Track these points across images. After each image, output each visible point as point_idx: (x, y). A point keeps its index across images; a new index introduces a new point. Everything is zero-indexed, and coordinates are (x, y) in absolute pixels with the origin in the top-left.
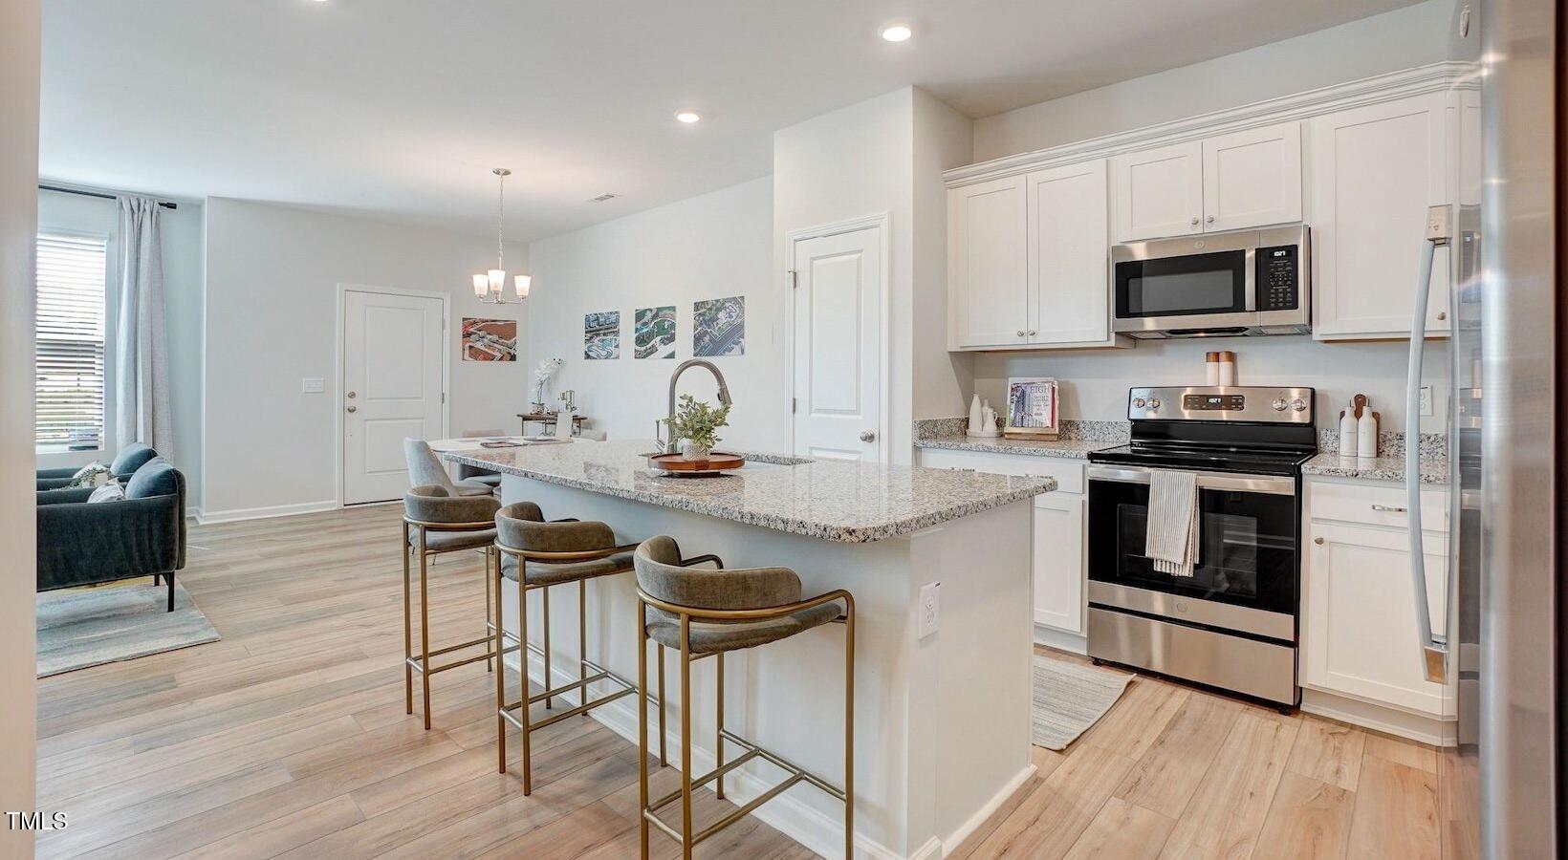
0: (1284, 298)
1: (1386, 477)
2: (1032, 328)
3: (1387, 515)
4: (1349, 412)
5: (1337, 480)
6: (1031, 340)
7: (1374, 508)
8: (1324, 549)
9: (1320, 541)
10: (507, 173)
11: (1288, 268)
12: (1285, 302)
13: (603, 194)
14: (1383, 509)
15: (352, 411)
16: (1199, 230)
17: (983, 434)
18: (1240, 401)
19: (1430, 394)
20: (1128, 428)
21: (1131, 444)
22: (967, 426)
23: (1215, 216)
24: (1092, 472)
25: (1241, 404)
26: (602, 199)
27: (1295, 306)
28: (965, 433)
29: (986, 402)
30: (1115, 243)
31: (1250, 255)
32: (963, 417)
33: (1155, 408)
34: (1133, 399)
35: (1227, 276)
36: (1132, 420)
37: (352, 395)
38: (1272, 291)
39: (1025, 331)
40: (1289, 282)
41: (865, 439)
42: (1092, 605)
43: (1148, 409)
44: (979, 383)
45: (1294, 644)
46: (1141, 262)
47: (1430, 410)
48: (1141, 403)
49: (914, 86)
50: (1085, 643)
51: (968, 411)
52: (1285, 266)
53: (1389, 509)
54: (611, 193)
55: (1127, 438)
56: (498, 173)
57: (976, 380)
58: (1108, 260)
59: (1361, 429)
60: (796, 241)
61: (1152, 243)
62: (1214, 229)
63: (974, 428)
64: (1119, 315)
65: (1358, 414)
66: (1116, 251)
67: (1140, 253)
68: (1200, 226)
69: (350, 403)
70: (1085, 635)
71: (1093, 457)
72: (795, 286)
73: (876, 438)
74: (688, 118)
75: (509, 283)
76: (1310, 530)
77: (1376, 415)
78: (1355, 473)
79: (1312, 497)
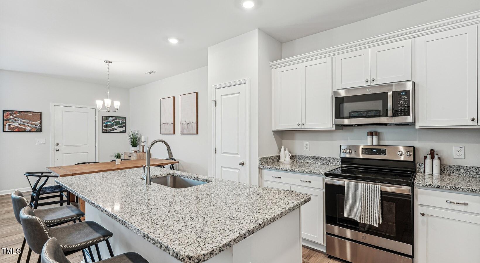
0: (404, 112)
1: (452, 189)
2: (303, 122)
3: (452, 205)
4: (429, 156)
5: (430, 189)
6: (303, 127)
7: (446, 202)
8: (425, 218)
9: (423, 214)
10: (110, 62)
11: (405, 100)
12: (404, 113)
13: (150, 71)
14: (451, 202)
15: (57, 151)
16: (368, 84)
17: (285, 162)
18: (384, 151)
19: (463, 150)
20: (340, 160)
21: (341, 167)
22: (279, 159)
23: (375, 78)
24: (327, 181)
25: (385, 152)
26: (150, 73)
27: (409, 115)
28: (279, 161)
29: (287, 149)
30: (335, 90)
31: (390, 94)
32: (278, 155)
33: (350, 153)
34: (341, 149)
35: (380, 102)
36: (341, 158)
37: (58, 144)
38: (399, 109)
39: (300, 123)
40: (406, 105)
41: (240, 164)
42: (327, 233)
43: (348, 153)
44: (284, 142)
45: (413, 257)
46: (343, 97)
47: (464, 156)
48: (345, 151)
49: (258, 29)
50: (325, 248)
51: (280, 153)
52: (405, 98)
53: (453, 203)
54: (153, 71)
55: (339, 165)
56: (106, 62)
57: (283, 141)
58: (332, 96)
59: (434, 164)
60: (216, 89)
61: (348, 90)
62: (375, 83)
63: (282, 160)
64: (336, 118)
65: (432, 158)
66: (335, 93)
67: (343, 94)
68: (369, 82)
69: (57, 147)
70: (325, 245)
71: (326, 174)
72: (215, 106)
73: (245, 164)
74: (173, 41)
75: (112, 104)
76: (418, 210)
77: (439, 158)
78: (438, 186)
79: (419, 196)
